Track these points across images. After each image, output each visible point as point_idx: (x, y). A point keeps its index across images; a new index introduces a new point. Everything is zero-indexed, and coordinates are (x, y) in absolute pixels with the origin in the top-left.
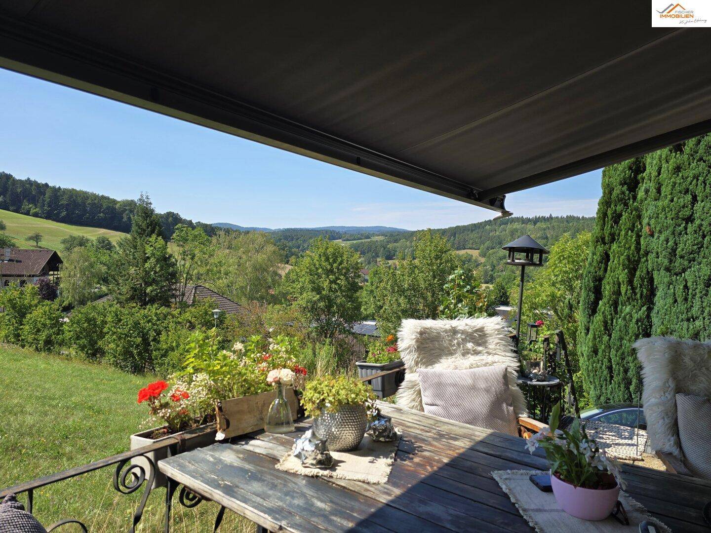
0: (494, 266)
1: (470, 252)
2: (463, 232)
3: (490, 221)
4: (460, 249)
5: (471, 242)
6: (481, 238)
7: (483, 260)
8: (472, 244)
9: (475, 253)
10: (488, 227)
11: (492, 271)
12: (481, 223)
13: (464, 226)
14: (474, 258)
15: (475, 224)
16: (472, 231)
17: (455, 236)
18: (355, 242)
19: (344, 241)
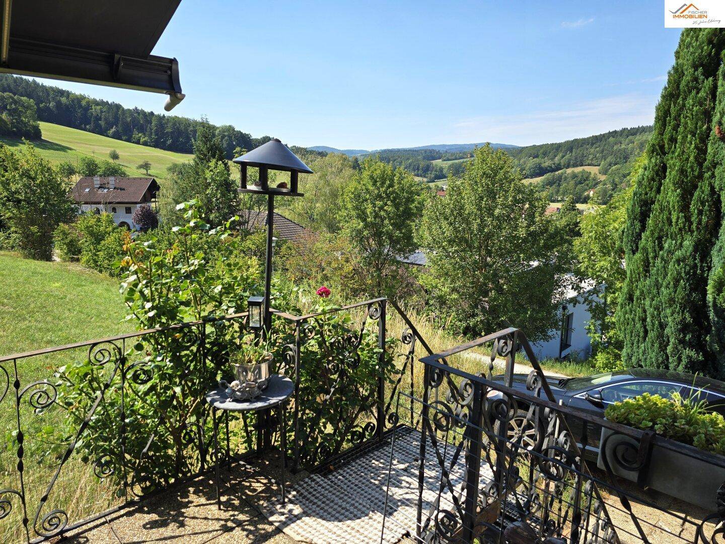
0: (616, 185)
1: (587, 169)
2: (582, 146)
3: (615, 132)
4: (577, 166)
5: (591, 157)
6: (602, 151)
7: (603, 178)
8: (592, 160)
9: (593, 170)
10: (611, 139)
11: (613, 190)
12: (604, 135)
13: (584, 140)
14: (592, 176)
15: (596, 136)
16: (593, 144)
17: (571, 152)
18: (456, 161)
19: (445, 160)
